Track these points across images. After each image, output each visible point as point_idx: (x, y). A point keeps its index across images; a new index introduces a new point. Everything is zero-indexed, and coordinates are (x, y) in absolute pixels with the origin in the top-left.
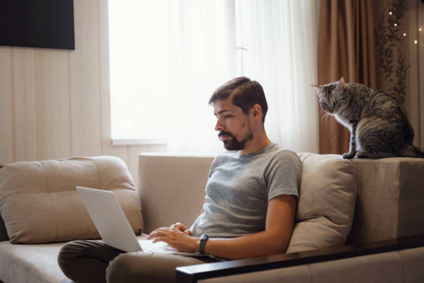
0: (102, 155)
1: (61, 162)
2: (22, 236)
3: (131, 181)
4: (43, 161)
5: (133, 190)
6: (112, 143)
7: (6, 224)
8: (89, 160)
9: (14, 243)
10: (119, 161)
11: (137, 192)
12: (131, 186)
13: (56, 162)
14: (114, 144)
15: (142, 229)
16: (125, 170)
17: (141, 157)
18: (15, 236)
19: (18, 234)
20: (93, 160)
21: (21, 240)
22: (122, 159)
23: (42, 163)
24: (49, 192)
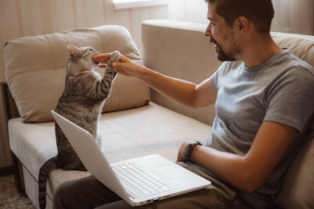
0: (106, 24)
1: (66, 35)
2: (33, 115)
3: (135, 50)
4: (47, 35)
5: (138, 59)
6: (114, 7)
7: (17, 103)
8: (93, 31)
9: (26, 122)
10: (123, 30)
11: (142, 61)
12: (136, 56)
13: (60, 36)
14: (116, 8)
15: (149, 99)
16: (129, 39)
17: (144, 26)
18: (26, 116)
19: (28, 114)
20: (96, 31)
21: (33, 119)
22: (125, 27)
23: (47, 38)
24: (56, 69)
